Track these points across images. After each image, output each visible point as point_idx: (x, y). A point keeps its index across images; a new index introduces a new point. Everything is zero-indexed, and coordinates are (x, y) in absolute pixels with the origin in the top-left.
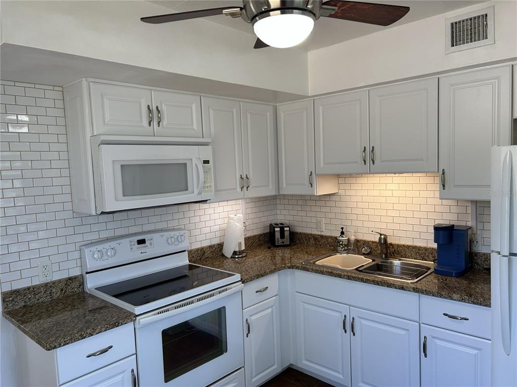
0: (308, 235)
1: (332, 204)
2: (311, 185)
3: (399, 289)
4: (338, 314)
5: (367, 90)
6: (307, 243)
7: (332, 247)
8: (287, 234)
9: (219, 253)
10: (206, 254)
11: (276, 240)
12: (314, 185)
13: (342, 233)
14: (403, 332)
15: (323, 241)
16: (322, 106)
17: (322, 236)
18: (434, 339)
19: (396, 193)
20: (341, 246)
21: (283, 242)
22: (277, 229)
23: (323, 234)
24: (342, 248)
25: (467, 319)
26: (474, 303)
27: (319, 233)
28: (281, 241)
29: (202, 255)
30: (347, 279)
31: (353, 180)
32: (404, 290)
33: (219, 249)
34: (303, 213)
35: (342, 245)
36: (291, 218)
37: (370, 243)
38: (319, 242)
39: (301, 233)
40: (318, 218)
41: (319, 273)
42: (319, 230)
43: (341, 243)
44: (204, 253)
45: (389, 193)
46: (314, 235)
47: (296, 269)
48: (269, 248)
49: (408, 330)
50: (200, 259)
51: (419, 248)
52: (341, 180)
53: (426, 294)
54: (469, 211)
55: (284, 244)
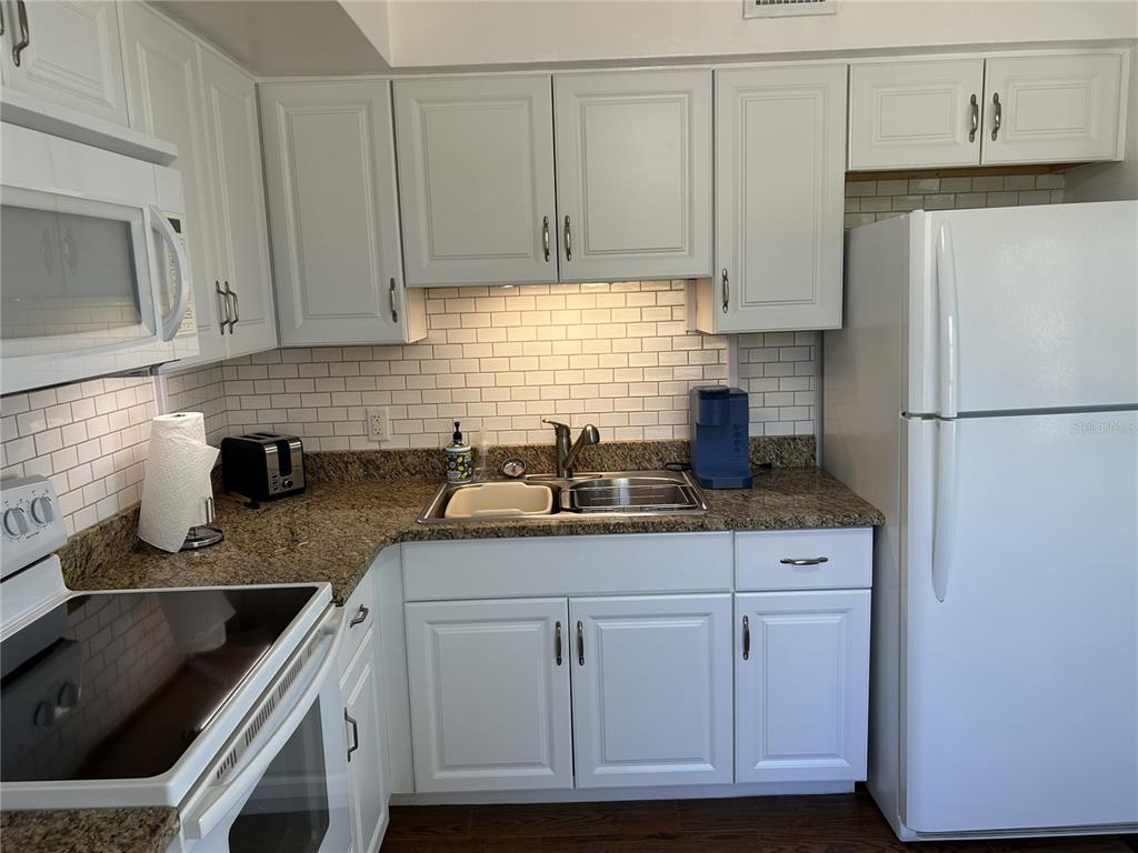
0: (341, 455)
1: (414, 367)
2: (394, 314)
3: (695, 530)
4: (535, 627)
5: (546, 75)
6: (341, 479)
7: (418, 476)
8: (296, 459)
9: (125, 547)
10: (94, 556)
11: (270, 480)
12: (402, 315)
13: (458, 436)
14: (697, 622)
15: (391, 464)
16: (419, 102)
17: (387, 454)
18: (760, 617)
19: (574, 332)
20: (461, 468)
21: (290, 484)
22: (271, 450)
23: (384, 447)
24: (463, 472)
25: (826, 560)
26: (843, 525)
27: (376, 447)
28: (280, 479)
29: (87, 562)
30: (568, 534)
31: (468, 305)
32: (707, 529)
33: (124, 533)
34: (324, 400)
35: (462, 464)
36: (280, 416)
37: (520, 452)
38: (378, 468)
39: (317, 455)
40: (369, 409)
41: (487, 536)
42: (372, 437)
43: (460, 460)
44: (91, 550)
45: (559, 333)
46: (362, 453)
47: (413, 539)
48: (254, 506)
49: (706, 615)
50: (83, 572)
51: (631, 447)
52: (435, 307)
53: (754, 529)
54: (725, 358)
55: (293, 488)
